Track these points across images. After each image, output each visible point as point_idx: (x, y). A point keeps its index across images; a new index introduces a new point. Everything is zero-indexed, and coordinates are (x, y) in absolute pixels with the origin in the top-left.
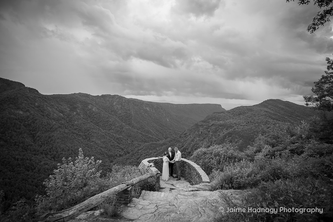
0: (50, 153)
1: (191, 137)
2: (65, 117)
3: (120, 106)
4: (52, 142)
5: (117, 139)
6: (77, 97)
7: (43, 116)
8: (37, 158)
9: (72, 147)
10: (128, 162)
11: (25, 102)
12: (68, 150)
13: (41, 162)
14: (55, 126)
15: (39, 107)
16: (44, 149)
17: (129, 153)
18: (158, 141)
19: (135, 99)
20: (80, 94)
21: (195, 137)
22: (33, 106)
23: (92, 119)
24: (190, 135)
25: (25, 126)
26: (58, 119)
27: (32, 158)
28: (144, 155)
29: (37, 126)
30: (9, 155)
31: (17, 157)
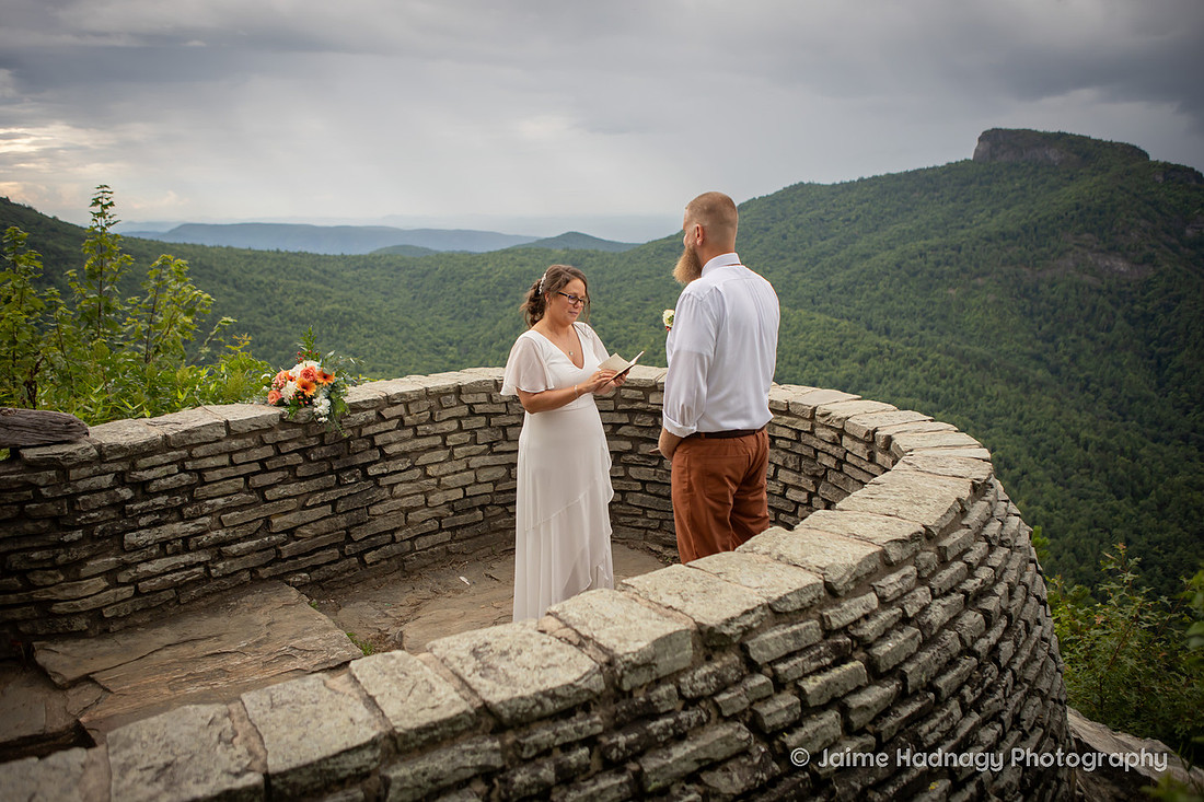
8: (1162, 454)
13: (1175, 473)
22: (1175, 241)
25: (1132, 322)
30: (1058, 421)
31: (1084, 434)
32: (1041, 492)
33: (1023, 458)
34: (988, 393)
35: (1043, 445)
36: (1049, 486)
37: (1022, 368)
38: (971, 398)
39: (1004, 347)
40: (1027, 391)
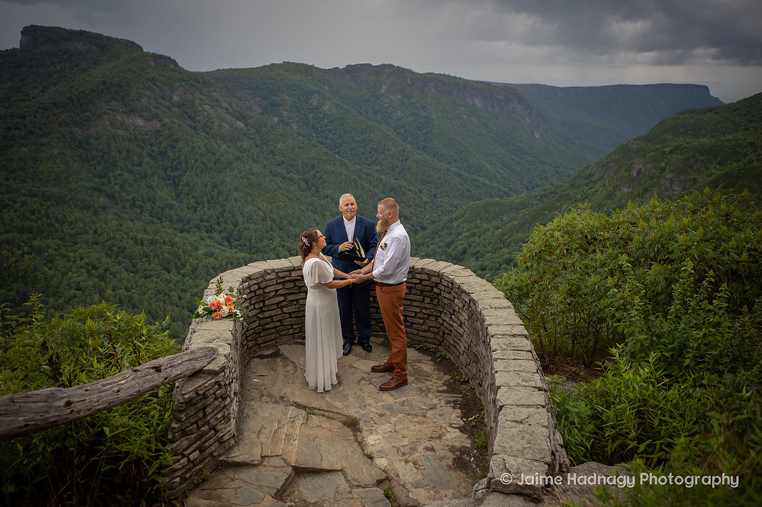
0: (218, 227)
1: (604, 186)
2: (251, 131)
3: (399, 96)
4: (220, 199)
5: (391, 191)
6: (278, 74)
7: (195, 129)
8: (187, 239)
9: (271, 212)
10: (423, 253)
11: (147, 92)
12: (264, 220)
13: (197, 249)
14: (227, 155)
15: (183, 105)
16: (202, 216)
17: (424, 229)
18: (508, 195)
19: (440, 74)
20: (287, 66)
21: (617, 186)
22: (168, 104)
23: (323, 134)
24: (602, 178)
25: (153, 158)
26: (234, 138)
27: (177, 240)
29: (182, 157)
30: (121, 231)
31: (139, 236)
32: (121, 281)
33: (104, 260)
34: (69, 219)
35: (115, 248)
36: (125, 274)
37: (88, 199)
38: (57, 225)
39: (73, 185)
40: (96, 213)
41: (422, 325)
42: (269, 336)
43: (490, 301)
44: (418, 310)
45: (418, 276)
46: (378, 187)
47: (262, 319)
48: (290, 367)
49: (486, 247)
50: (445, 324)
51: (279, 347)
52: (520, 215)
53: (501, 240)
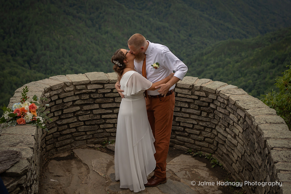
0: (21, 52)
4: (24, 30)
9: (63, 42)
13: (3, 69)
16: (9, 44)
18: (246, 37)
28: (213, 65)
41: (198, 135)
42: (66, 141)
43: (264, 116)
44: (195, 122)
45: (197, 93)
46: (147, 27)
47: (60, 125)
48: (83, 169)
49: (228, 76)
50: (219, 135)
51: (74, 151)
52: (255, 53)
53: (239, 71)
